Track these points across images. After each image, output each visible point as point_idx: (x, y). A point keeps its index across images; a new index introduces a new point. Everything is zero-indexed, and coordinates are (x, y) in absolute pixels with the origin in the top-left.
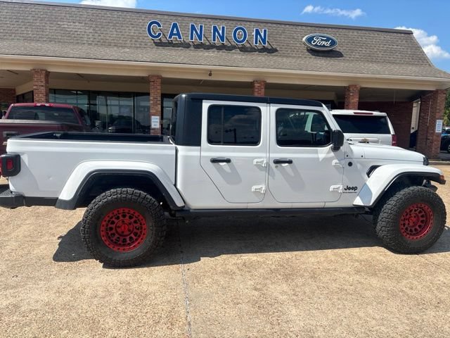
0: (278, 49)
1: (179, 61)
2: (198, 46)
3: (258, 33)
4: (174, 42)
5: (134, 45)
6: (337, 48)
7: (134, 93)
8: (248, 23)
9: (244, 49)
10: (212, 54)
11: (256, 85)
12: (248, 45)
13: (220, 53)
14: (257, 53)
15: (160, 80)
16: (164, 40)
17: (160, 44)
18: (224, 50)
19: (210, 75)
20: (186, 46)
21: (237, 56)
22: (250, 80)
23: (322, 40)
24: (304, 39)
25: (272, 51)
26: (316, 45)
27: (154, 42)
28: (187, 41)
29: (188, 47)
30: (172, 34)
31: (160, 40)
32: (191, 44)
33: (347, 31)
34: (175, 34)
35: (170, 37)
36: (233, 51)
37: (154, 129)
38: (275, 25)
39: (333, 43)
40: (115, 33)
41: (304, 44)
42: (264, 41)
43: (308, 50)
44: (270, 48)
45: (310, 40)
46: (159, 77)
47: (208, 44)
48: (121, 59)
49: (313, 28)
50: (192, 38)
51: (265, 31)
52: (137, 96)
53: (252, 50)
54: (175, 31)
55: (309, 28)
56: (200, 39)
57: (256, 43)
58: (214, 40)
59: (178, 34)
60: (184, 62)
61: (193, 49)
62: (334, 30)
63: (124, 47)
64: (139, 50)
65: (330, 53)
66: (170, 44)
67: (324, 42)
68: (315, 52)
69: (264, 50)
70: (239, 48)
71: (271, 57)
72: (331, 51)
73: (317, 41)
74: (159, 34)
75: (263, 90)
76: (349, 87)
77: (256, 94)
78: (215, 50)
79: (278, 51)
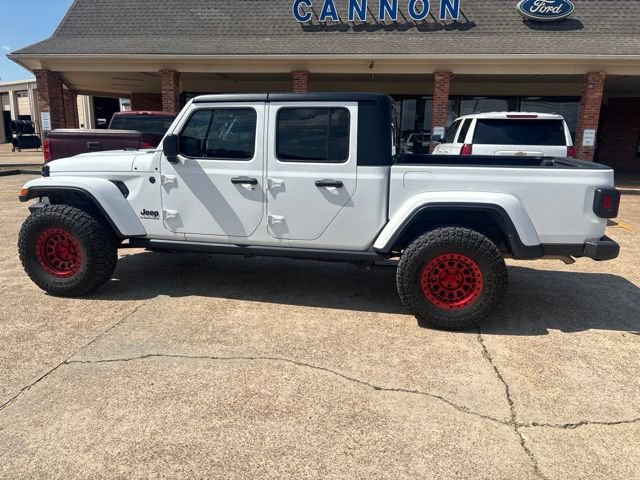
0: (476, 23)
1: (330, 49)
2: (359, 28)
4: (328, 25)
5: (276, 33)
6: (574, 14)
9: (424, 28)
10: (378, 37)
11: (438, 78)
12: (432, 21)
13: (390, 35)
14: (444, 31)
16: (315, 23)
17: (310, 28)
18: (395, 31)
19: (371, 67)
20: (344, 28)
21: (413, 38)
22: (428, 71)
23: (548, 4)
24: (518, 6)
25: (466, 26)
26: (537, 13)
27: (303, 27)
28: (345, 22)
29: (346, 30)
30: (325, 13)
31: (310, 22)
32: (350, 25)
34: (329, 14)
35: (322, 18)
36: (409, 31)
39: (566, 8)
40: (255, 18)
42: (454, 12)
43: (524, 21)
44: (464, 21)
45: (527, 6)
46: (306, 73)
47: (373, 23)
48: (256, 52)
50: (351, 18)
53: (437, 27)
54: (329, 10)
56: (363, 17)
57: (443, 16)
58: (382, 17)
59: (333, 13)
60: (336, 51)
61: (352, 32)
63: (264, 36)
64: (282, 38)
65: (562, 24)
66: (323, 28)
67: (550, 8)
68: (537, 24)
69: (456, 26)
70: (417, 26)
71: (463, 36)
72: (564, 20)
73: (539, 7)
74: (309, 15)
75: (447, 86)
76: (587, 75)
77: (437, 90)
78: (382, 31)
79: (474, 25)
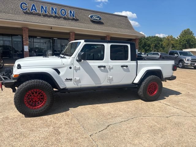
0: (79, 19)
1: (37, 21)
2: (45, 16)
3: (71, 12)
4: (33, 13)
5: (13, 13)
6: (102, 21)
8: (66, 7)
9: (65, 19)
10: (51, 19)
11: (71, 34)
12: (67, 17)
13: (55, 19)
14: (71, 20)
15: (28, 30)
16: (28, 11)
17: (26, 13)
18: (56, 18)
19: (51, 28)
20: (39, 15)
21: (62, 21)
22: (68, 31)
23: (96, 17)
24: (89, 16)
25: (77, 20)
26: (94, 19)
27: (24, 12)
28: (39, 13)
29: (40, 16)
32: (41, 14)
33: (105, 14)
34: (34, 9)
35: (32, 10)
36: (61, 19)
37: (26, 52)
38: (77, 9)
39: (100, 19)
40: (3, 6)
41: (89, 18)
42: (73, 16)
43: (91, 21)
44: (76, 19)
45: (91, 17)
46: (27, 28)
47: (49, 15)
48: (8, 19)
49: (92, 12)
50: (42, 12)
51: (74, 12)
53: (68, 19)
54: (34, 8)
55: (91, 12)
56: (46, 12)
57: (70, 16)
58: (52, 13)
59: (35, 9)
60: (39, 22)
61: (42, 16)
62: (100, 13)
63: (9, 13)
64: (16, 15)
65: (99, 23)
66: (31, 13)
67: (97, 18)
68: (94, 22)
69: (73, 19)
70: (63, 18)
71: (76, 23)
72: (100, 22)
73: (94, 17)
74: (26, 9)
75: (74, 36)
77: (71, 37)
78: (52, 18)
79: (79, 20)
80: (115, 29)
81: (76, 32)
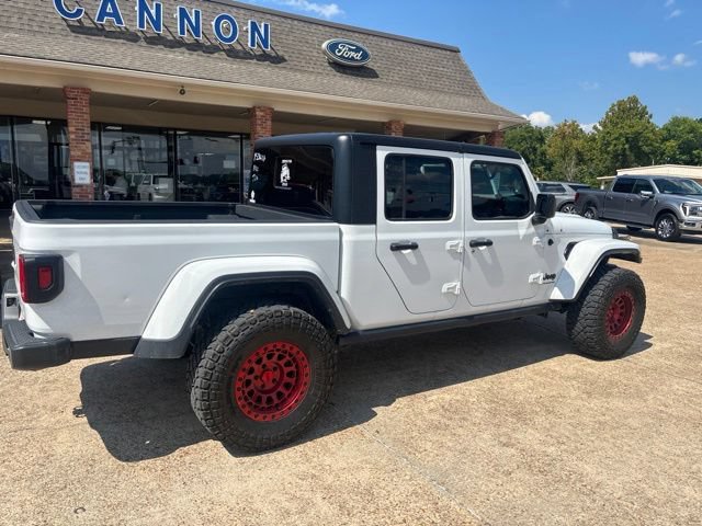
0: (286, 58)
1: (126, 63)
2: (155, 41)
3: (254, 28)
4: (107, 29)
6: (369, 64)
7: (11, 117)
8: (235, 10)
9: (232, 53)
10: (180, 56)
11: (259, 113)
12: (240, 48)
13: (195, 57)
14: (255, 61)
15: (87, 97)
16: (87, 23)
17: (79, 29)
18: (200, 52)
19: (183, 92)
20: (132, 38)
21: (222, 64)
22: (247, 105)
23: (350, 50)
24: (324, 46)
25: (277, 60)
26: (342, 57)
27: (69, 26)
28: (132, 29)
29: (136, 41)
30: (103, 13)
31: (79, 21)
32: (140, 34)
33: (380, 39)
34: (109, 15)
35: (100, 19)
36: (216, 55)
37: (80, 186)
38: (276, 18)
39: (365, 56)
41: (324, 53)
42: (265, 42)
43: (329, 63)
44: (274, 54)
45: (333, 47)
46: (86, 91)
47: (170, 38)
49: (333, 30)
50: (142, 25)
51: (266, 26)
52: (18, 123)
53: (245, 56)
54: (109, 9)
55: (327, 29)
56: (158, 28)
57: (253, 45)
58: (182, 32)
59: (115, 14)
60: (136, 67)
61: (144, 44)
62: (362, 36)
63: (7, 29)
64: (39, 36)
65: (359, 71)
66: (98, 31)
67: (352, 54)
68: (341, 67)
69: (264, 57)
70: (225, 50)
71: (277, 70)
72: (362, 67)
73: (343, 51)
74: (79, 12)
75: (269, 123)
77: (259, 128)
78: (183, 49)
79: (285, 61)
80: (421, 96)
81: (278, 108)
